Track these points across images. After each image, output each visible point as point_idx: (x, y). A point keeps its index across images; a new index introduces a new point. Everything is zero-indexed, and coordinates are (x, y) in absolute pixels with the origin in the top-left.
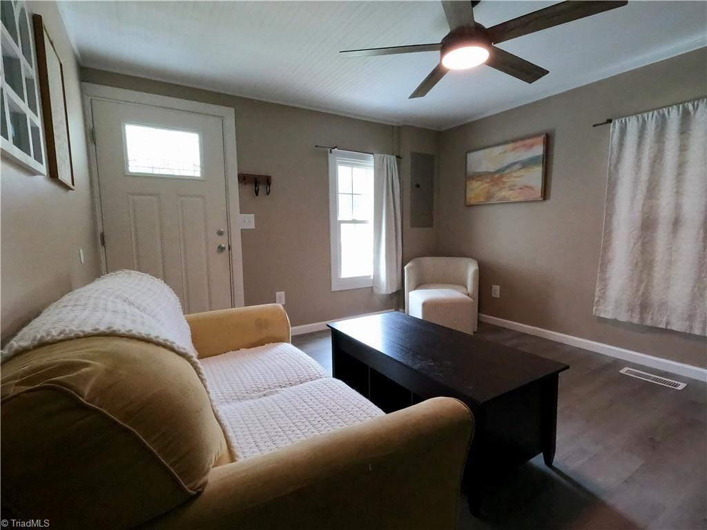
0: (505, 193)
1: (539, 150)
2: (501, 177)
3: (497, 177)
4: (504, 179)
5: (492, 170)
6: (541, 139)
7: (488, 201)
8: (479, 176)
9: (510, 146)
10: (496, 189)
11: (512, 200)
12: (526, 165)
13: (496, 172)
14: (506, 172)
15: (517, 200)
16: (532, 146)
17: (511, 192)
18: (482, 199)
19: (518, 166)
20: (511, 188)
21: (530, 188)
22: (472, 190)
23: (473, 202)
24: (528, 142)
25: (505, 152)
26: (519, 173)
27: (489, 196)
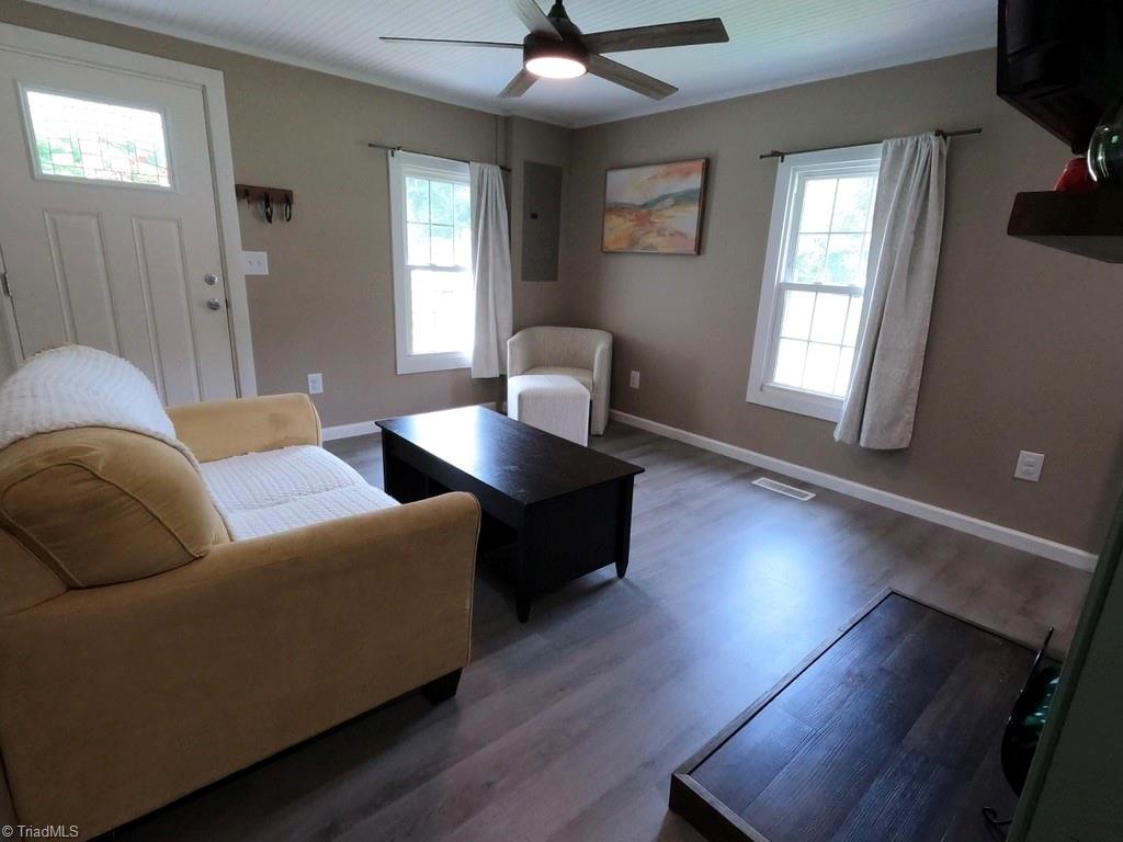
0: (651, 239)
1: (695, 182)
2: (650, 214)
3: (643, 213)
4: (653, 219)
5: (639, 202)
6: (699, 165)
7: (632, 248)
8: (620, 209)
9: (661, 169)
10: (640, 231)
11: (661, 250)
12: (680, 199)
13: (643, 206)
14: (656, 208)
15: (665, 251)
16: (688, 174)
17: (660, 239)
18: (623, 245)
19: (669, 202)
20: (660, 233)
21: (683, 235)
22: (611, 229)
23: (612, 247)
24: (684, 166)
25: (655, 177)
26: (671, 212)
27: (633, 242)
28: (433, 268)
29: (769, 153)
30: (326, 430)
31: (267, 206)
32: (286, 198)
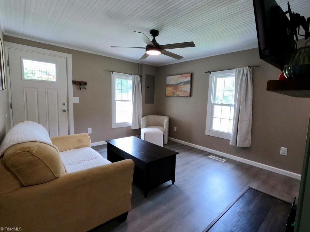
0: (178, 93)
1: (189, 79)
2: (178, 87)
3: (176, 86)
4: (178, 88)
5: (175, 84)
6: (190, 75)
8: (170, 86)
9: (180, 76)
10: (175, 91)
11: (181, 95)
12: (185, 83)
13: (176, 85)
14: (179, 85)
15: (182, 96)
16: (187, 77)
17: (181, 93)
18: (171, 95)
19: (182, 84)
20: (180, 91)
21: (186, 92)
22: (168, 90)
23: (168, 95)
24: (186, 75)
25: (179, 78)
26: (183, 86)
27: (174, 94)
28: (122, 101)
29: (207, 72)
30: (92, 143)
31: (80, 85)
32: (85, 84)
